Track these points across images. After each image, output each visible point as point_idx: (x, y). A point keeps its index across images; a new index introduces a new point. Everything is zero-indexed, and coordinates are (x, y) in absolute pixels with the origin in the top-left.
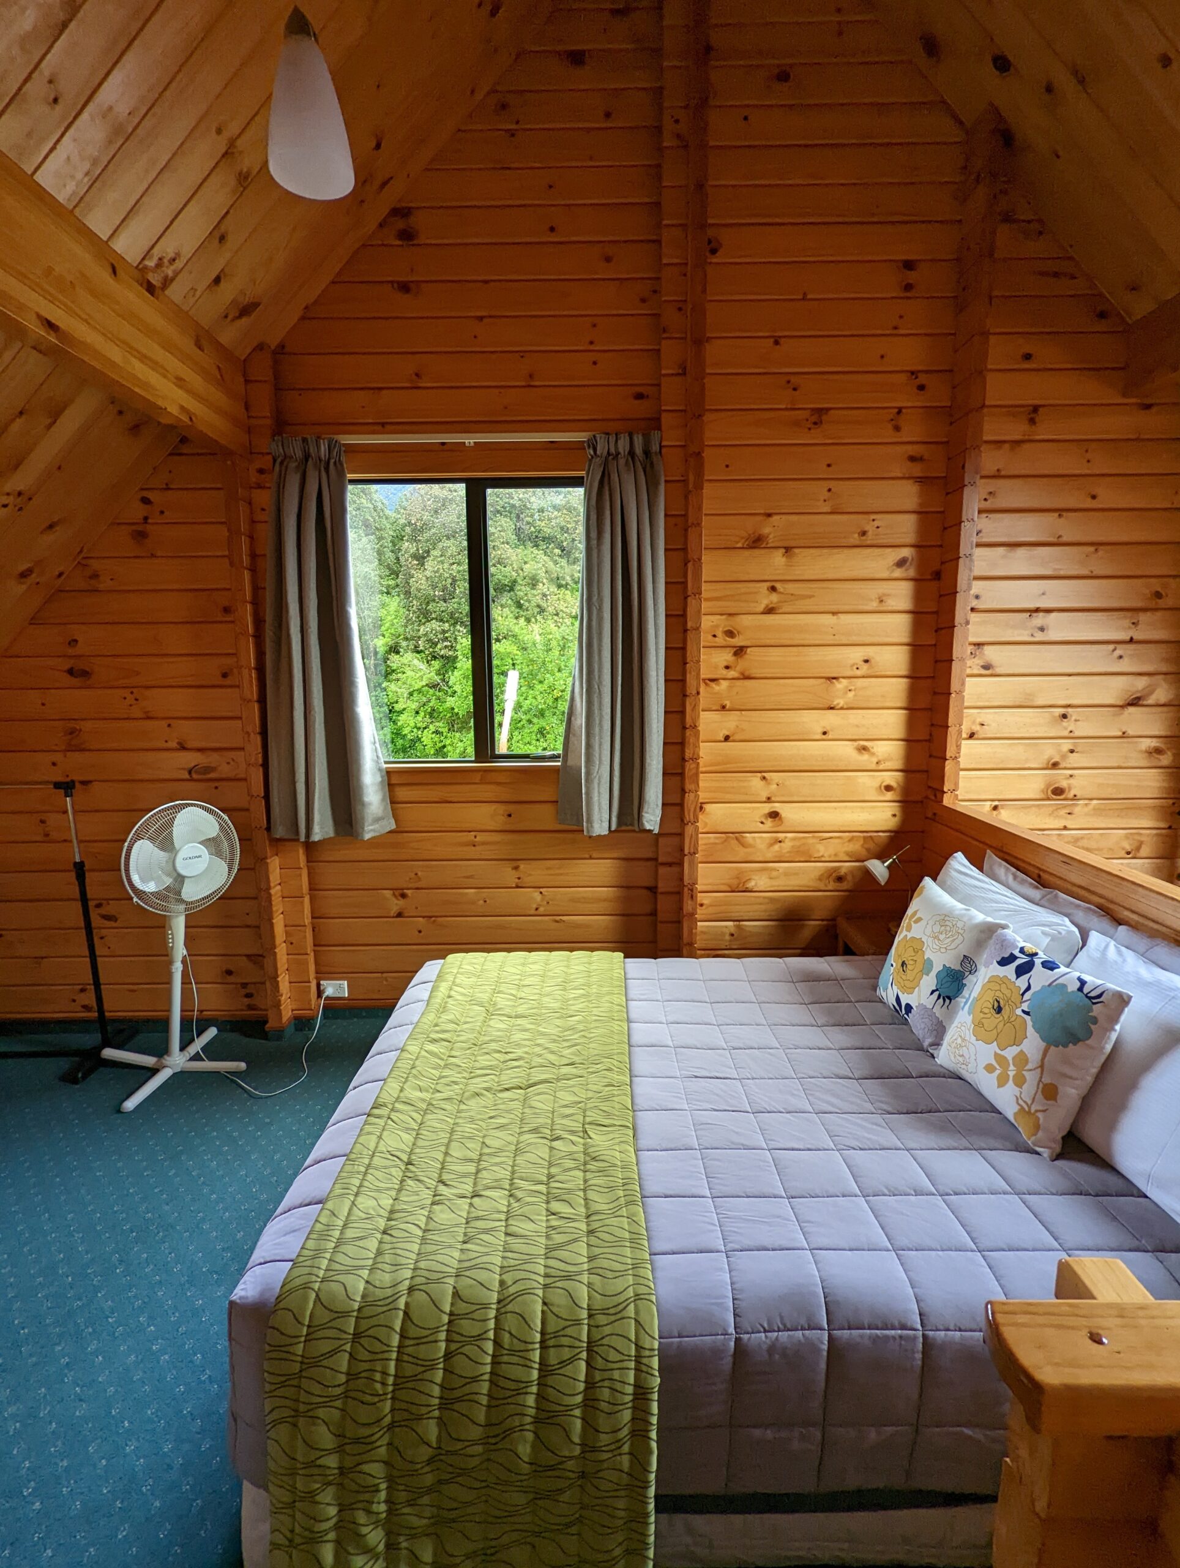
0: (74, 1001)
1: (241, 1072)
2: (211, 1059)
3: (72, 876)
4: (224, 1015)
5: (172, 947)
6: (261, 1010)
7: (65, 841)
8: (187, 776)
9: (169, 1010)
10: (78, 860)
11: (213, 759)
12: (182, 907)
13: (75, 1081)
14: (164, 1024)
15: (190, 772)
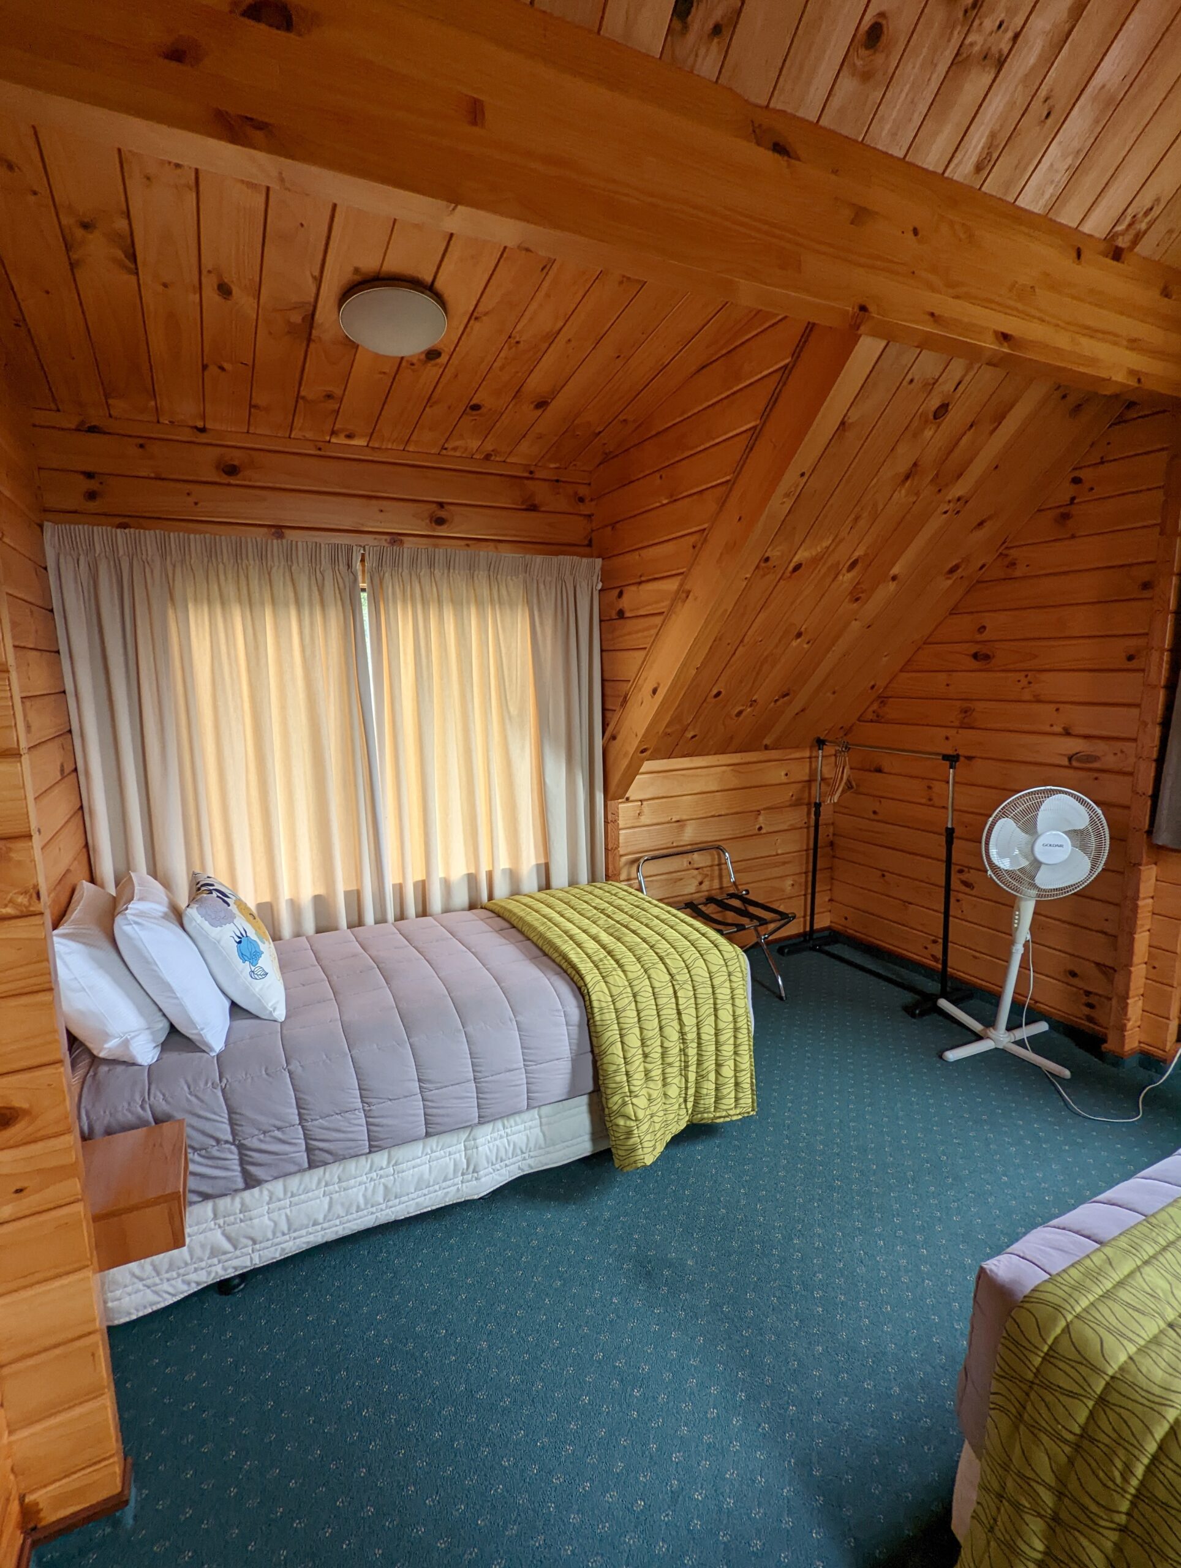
0: (926, 948)
1: (1064, 1079)
2: (1035, 1050)
3: (943, 839)
4: (1062, 1017)
5: (1017, 928)
6: (1101, 1026)
7: (944, 807)
8: (1066, 763)
9: (1002, 987)
10: (950, 826)
11: (1100, 748)
12: (1034, 892)
13: (913, 1016)
14: (995, 998)
15: (1070, 759)
